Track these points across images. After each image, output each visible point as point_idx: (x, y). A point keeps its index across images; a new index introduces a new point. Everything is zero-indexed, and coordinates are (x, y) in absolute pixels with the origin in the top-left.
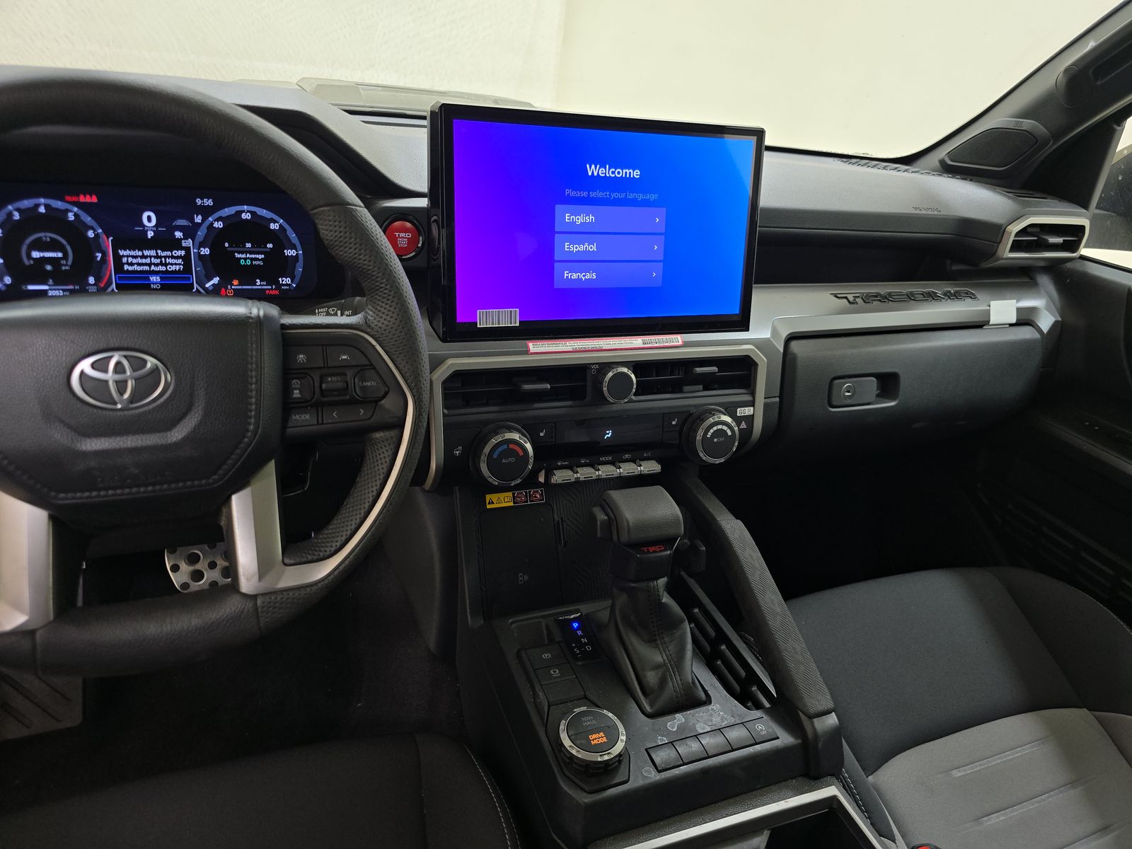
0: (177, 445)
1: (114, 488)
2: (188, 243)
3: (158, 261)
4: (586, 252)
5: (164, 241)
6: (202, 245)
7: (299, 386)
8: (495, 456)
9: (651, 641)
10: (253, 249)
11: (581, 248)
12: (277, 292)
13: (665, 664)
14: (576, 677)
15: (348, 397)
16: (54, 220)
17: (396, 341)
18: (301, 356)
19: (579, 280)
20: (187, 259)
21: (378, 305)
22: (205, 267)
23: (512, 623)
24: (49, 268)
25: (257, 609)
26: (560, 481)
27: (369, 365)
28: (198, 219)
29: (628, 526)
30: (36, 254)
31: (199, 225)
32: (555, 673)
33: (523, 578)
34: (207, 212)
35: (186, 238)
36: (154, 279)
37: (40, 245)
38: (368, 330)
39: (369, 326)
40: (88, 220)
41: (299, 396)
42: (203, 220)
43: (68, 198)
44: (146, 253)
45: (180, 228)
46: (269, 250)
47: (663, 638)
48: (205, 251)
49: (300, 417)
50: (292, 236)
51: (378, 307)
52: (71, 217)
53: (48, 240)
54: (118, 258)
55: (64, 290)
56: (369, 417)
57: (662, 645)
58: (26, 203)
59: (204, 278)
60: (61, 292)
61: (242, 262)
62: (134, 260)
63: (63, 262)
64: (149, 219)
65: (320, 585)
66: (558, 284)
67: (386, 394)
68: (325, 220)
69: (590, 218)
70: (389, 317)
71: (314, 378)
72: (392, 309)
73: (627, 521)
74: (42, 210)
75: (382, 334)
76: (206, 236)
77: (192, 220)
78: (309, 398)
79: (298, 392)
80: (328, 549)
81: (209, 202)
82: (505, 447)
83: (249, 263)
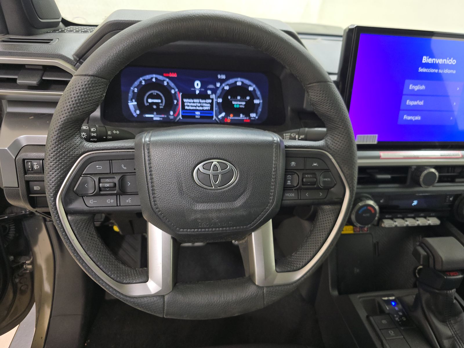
0: (237, 209)
1: (205, 228)
2: (213, 96)
3: (199, 105)
4: (418, 106)
5: (203, 96)
6: (219, 97)
7: (290, 179)
8: (360, 212)
9: (443, 321)
10: (241, 100)
11: (415, 103)
12: (249, 121)
13: (453, 337)
14: (404, 338)
15: (315, 186)
16: (159, 85)
17: (344, 157)
18: (293, 163)
19: (411, 120)
20: (212, 104)
21: (335, 137)
22: (219, 108)
23: (360, 298)
24: (155, 107)
25: (264, 294)
26: (387, 226)
27: (327, 170)
28: (218, 85)
29: (442, 261)
30: (150, 101)
31: (218, 88)
32: (391, 333)
33: (357, 270)
34: (222, 81)
35: (212, 93)
36: (198, 113)
37: (152, 96)
38: (329, 150)
39: (329, 148)
40: (172, 85)
41: (290, 184)
42: (221, 85)
43: (164, 74)
44: (195, 101)
45: (210, 89)
46: (247, 100)
47: (450, 321)
48: (220, 100)
49: (289, 195)
50: (258, 93)
51: (335, 138)
52: (165, 84)
53: (156, 94)
54: (183, 103)
55: (160, 117)
56: (324, 197)
57: (449, 324)
58: (148, 77)
59: (218, 113)
60: (159, 118)
61: (235, 106)
62: (190, 104)
63: (161, 104)
64: (198, 84)
65: (294, 284)
66: (400, 122)
67: (335, 185)
68: (315, 90)
69: (423, 87)
70: (341, 144)
71: (299, 175)
72: (341, 138)
73: (441, 258)
74: (154, 80)
75: (337, 153)
76: (221, 93)
77: (215, 85)
78: (295, 185)
79: (290, 181)
80: (298, 266)
81: (223, 77)
82: (365, 208)
83: (238, 106)
